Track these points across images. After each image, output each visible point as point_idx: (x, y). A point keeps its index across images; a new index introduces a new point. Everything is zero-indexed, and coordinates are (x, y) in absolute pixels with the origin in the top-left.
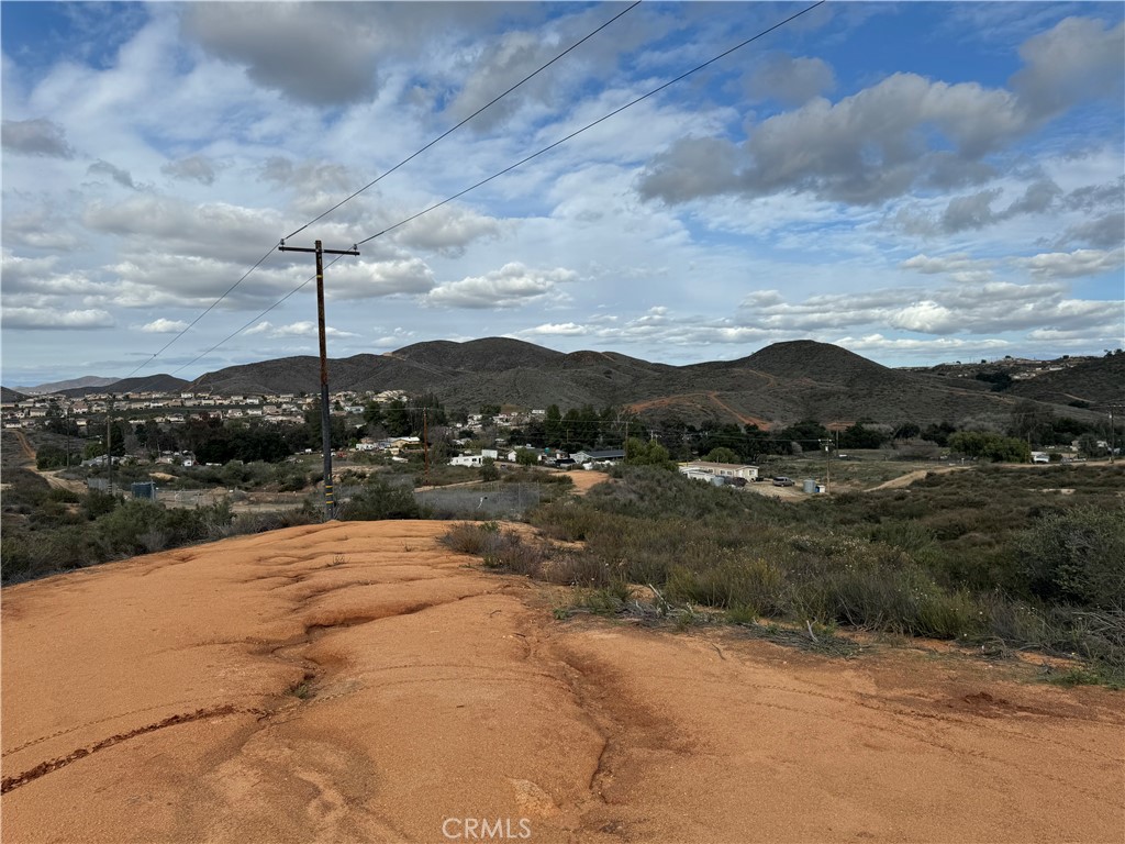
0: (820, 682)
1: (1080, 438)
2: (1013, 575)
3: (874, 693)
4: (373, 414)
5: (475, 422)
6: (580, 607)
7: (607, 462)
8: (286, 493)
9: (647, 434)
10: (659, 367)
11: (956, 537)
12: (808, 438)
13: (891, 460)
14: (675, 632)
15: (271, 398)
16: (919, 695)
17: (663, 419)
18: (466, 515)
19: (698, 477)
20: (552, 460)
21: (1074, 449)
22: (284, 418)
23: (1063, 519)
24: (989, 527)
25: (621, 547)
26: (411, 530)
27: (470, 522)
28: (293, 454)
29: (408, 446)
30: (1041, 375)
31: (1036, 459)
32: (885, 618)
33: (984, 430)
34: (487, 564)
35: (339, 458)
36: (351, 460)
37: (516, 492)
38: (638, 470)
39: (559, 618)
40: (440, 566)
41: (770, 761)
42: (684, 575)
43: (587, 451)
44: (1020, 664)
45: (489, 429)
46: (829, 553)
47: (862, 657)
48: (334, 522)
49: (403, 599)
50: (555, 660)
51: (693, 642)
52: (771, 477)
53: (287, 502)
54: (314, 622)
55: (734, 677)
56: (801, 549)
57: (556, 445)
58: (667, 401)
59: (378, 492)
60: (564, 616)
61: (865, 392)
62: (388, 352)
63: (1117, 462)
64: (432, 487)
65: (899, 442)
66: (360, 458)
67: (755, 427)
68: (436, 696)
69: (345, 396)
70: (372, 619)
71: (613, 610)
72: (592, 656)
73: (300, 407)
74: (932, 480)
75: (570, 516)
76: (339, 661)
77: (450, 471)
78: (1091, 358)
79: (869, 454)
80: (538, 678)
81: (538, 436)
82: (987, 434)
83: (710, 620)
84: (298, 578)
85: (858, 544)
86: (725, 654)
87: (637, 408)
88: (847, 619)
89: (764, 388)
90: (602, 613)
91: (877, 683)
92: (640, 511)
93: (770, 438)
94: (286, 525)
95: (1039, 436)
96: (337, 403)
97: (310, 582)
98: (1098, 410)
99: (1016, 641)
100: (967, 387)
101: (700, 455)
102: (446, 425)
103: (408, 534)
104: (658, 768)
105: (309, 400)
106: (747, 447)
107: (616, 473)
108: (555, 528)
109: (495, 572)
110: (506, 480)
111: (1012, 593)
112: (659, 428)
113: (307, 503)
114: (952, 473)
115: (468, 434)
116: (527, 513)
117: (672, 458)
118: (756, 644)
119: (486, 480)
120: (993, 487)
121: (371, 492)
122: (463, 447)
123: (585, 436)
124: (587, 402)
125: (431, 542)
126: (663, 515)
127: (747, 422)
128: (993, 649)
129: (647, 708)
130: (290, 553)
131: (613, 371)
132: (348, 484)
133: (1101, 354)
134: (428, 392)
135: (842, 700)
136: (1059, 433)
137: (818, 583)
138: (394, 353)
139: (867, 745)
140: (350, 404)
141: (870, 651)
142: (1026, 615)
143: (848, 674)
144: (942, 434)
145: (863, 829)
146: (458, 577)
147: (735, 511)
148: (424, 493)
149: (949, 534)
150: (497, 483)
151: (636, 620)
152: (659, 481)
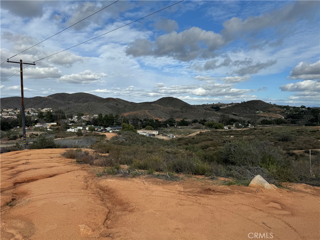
0: (169, 188)
1: (235, 123)
2: (219, 158)
3: (183, 190)
4: (41, 115)
5: (75, 118)
6: (105, 172)
7: (116, 130)
8: (10, 141)
9: (128, 122)
10: (132, 103)
11: (206, 148)
12: (171, 123)
13: (191, 129)
14: (132, 178)
15: (5, 110)
16: (194, 190)
17: (133, 118)
18: (71, 147)
19: (142, 134)
20: (100, 130)
21: (234, 126)
22: (10, 117)
23: (230, 143)
24: (214, 146)
25: (120, 154)
26: (53, 152)
27: (72, 149)
28: (13, 128)
29: (53, 126)
30: (226, 107)
31: (225, 128)
32: (188, 170)
33: (213, 121)
34: (77, 161)
35: (29, 130)
36: (33, 130)
37: (88, 139)
38: (125, 132)
39: (98, 176)
40: (62, 162)
41: (155, 211)
42: (137, 161)
43: (111, 127)
44: (219, 181)
45: (80, 120)
46: (175, 153)
47: (180, 181)
48: (26, 150)
49: (48, 173)
50: (96, 189)
51: (137, 180)
52: (161, 134)
53: (11, 144)
54: (17, 182)
55: (147, 189)
56: (168, 153)
57: (101, 125)
58: (134, 113)
59: (42, 140)
60: (100, 175)
61: (185, 111)
62: (46, 96)
63: (244, 129)
64: (61, 138)
65: (193, 124)
66: (36, 129)
67: (158, 120)
68: (57, 202)
69: (31, 110)
70: (36, 180)
71: (115, 172)
72: (107, 187)
73: (15, 113)
74: (201, 134)
75: (105, 146)
76: (24, 194)
77: (67, 133)
78: (238, 103)
79: (186, 127)
80: (90, 194)
81: (95, 122)
82: (214, 122)
83: (142, 173)
84: (12, 168)
85: (182, 151)
86: (145, 183)
87: (125, 114)
88: (178, 171)
89: (160, 110)
90: (111, 174)
91: (184, 188)
92: (125, 144)
93: (161, 123)
94: (9, 151)
95: (226, 123)
96: (28, 112)
97: (16, 169)
98: (239, 116)
99: (218, 174)
100: (210, 110)
101: (143, 128)
102: (66, 119)
103: (52, 153)
104: (123, 217)
105: (18, 111)
106: (156, 125)
107: (119, 133)
108: (100, 150)
109: (79, 164)
110: (85, 136)
111: (218, 162)
112: (132, 120)
113: (17, 144)
114: (206, 132)
115: (73, 122)
116: (91, 145)
117: (135, 129)
118: (153, 179)
119: (79, 136)
120: (215, 136)
121: (40, 140)
122: (71, 126)
123: (110, 122)
124: (111, 113)
125: (59, 155)
126: (132, 145)
127: (156, 119)
128: (213, 177)
129: (122, 200)
130: (10, 160)
131: (119, 104)
132: (32, 138)
133: (240, 102)
134: (60, 109)
135: (174, 193)
136: (231, 122)
137: (171, 162)
138: (48, 96)
139: (180, 205)
140: (33, 112)
141: (183, 179)
142: (221, 168)
143: (177, 186)
144: (203, 122)
145: (177, 227)
146: (67, 166)
147: (152, 143)
148: (58, 140)
149: (204, 148)
150: (82, 137)
151: (121, 175)
152: (131, 135)
